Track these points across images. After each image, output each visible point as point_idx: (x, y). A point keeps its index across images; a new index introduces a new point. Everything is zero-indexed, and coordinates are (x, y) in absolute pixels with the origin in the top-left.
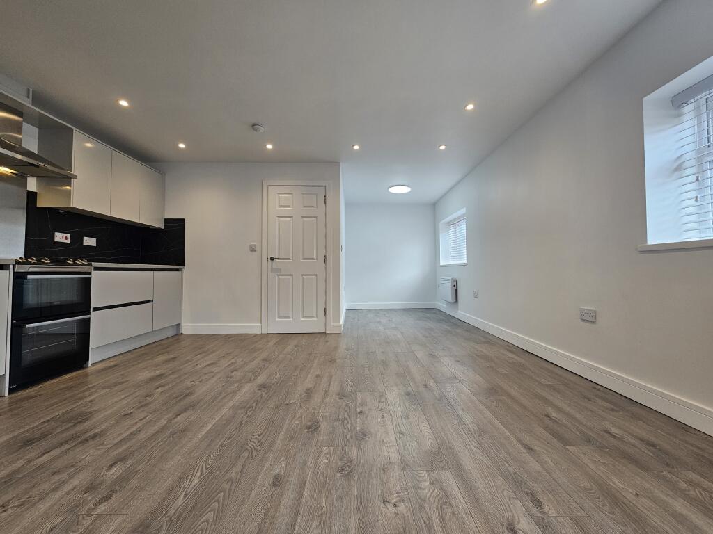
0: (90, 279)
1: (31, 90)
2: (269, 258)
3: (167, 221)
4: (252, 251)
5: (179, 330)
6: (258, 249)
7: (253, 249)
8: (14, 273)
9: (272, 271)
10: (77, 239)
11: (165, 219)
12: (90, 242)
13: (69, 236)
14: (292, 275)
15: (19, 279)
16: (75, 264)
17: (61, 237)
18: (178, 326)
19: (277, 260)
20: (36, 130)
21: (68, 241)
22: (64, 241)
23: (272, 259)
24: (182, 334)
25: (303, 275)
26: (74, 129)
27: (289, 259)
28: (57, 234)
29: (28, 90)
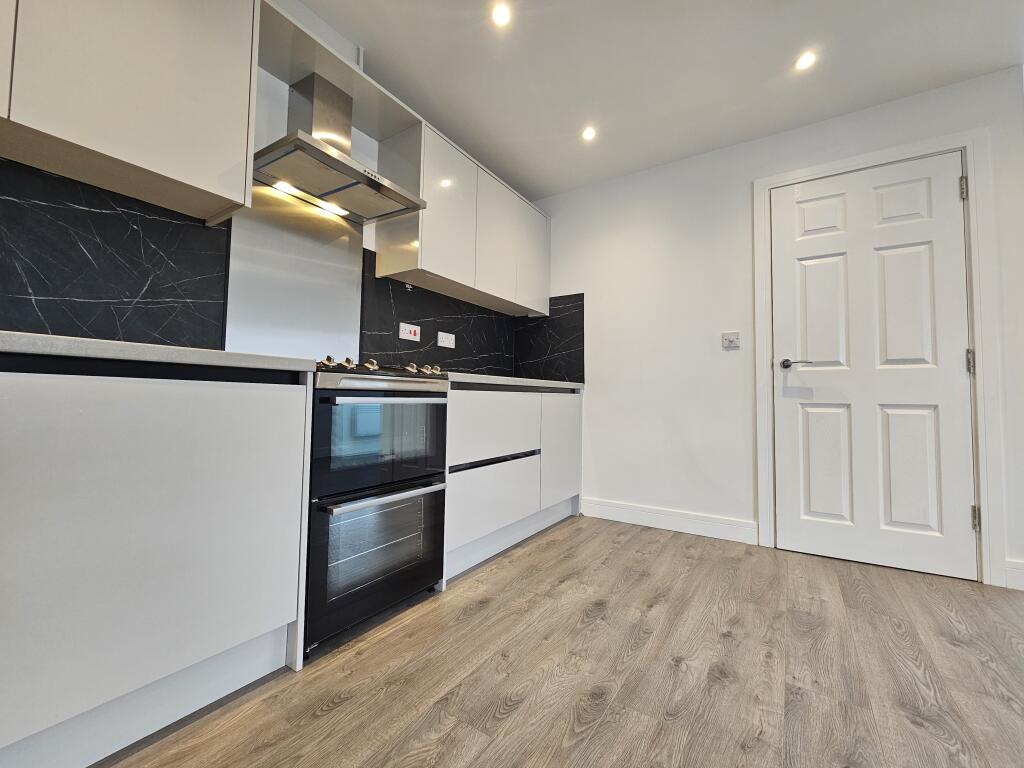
0: (444, 406)
1: (362, 50)
2: (778, 361)
3: (554, 301)
4: (727, 348)
5: (577, 508)
6: (744, 342)
7: (731, 344)
8: (315, 389)
9: (785, 394)
10: (429, 336)
11: (551, 299)
12: (446, 340)
13: (418, 329)
14: (848, 406)
15: (324, 401)
16: (420, 374)
17: (409, 332)
18: (576, 499)
19: (800, 368)
20: (375, 144)
21: (417, 339)
22: (411, 338)
23: (786, 365)
24: (581, 515)
25: (882, 406)
26: (424, 122)
27: (838, 363)
28: (403, 326)
29: (359, 49)
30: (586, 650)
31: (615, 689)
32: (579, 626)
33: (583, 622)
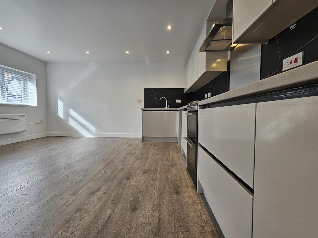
13: (300, 55)
17: (290, 63)
21: (298, 64)
30: (134, 187)
31: (124, 181)
32: (139, 194)
33: (138, 197)
